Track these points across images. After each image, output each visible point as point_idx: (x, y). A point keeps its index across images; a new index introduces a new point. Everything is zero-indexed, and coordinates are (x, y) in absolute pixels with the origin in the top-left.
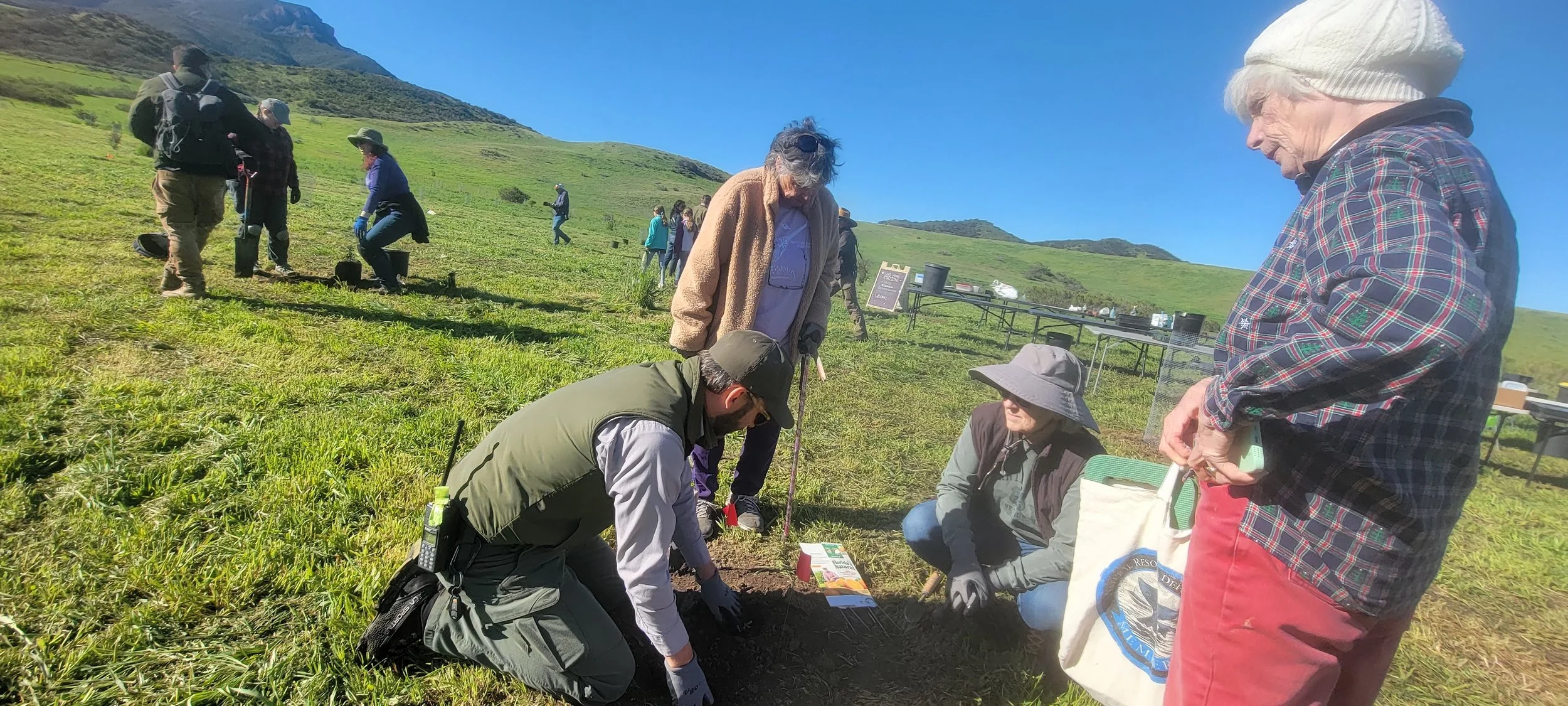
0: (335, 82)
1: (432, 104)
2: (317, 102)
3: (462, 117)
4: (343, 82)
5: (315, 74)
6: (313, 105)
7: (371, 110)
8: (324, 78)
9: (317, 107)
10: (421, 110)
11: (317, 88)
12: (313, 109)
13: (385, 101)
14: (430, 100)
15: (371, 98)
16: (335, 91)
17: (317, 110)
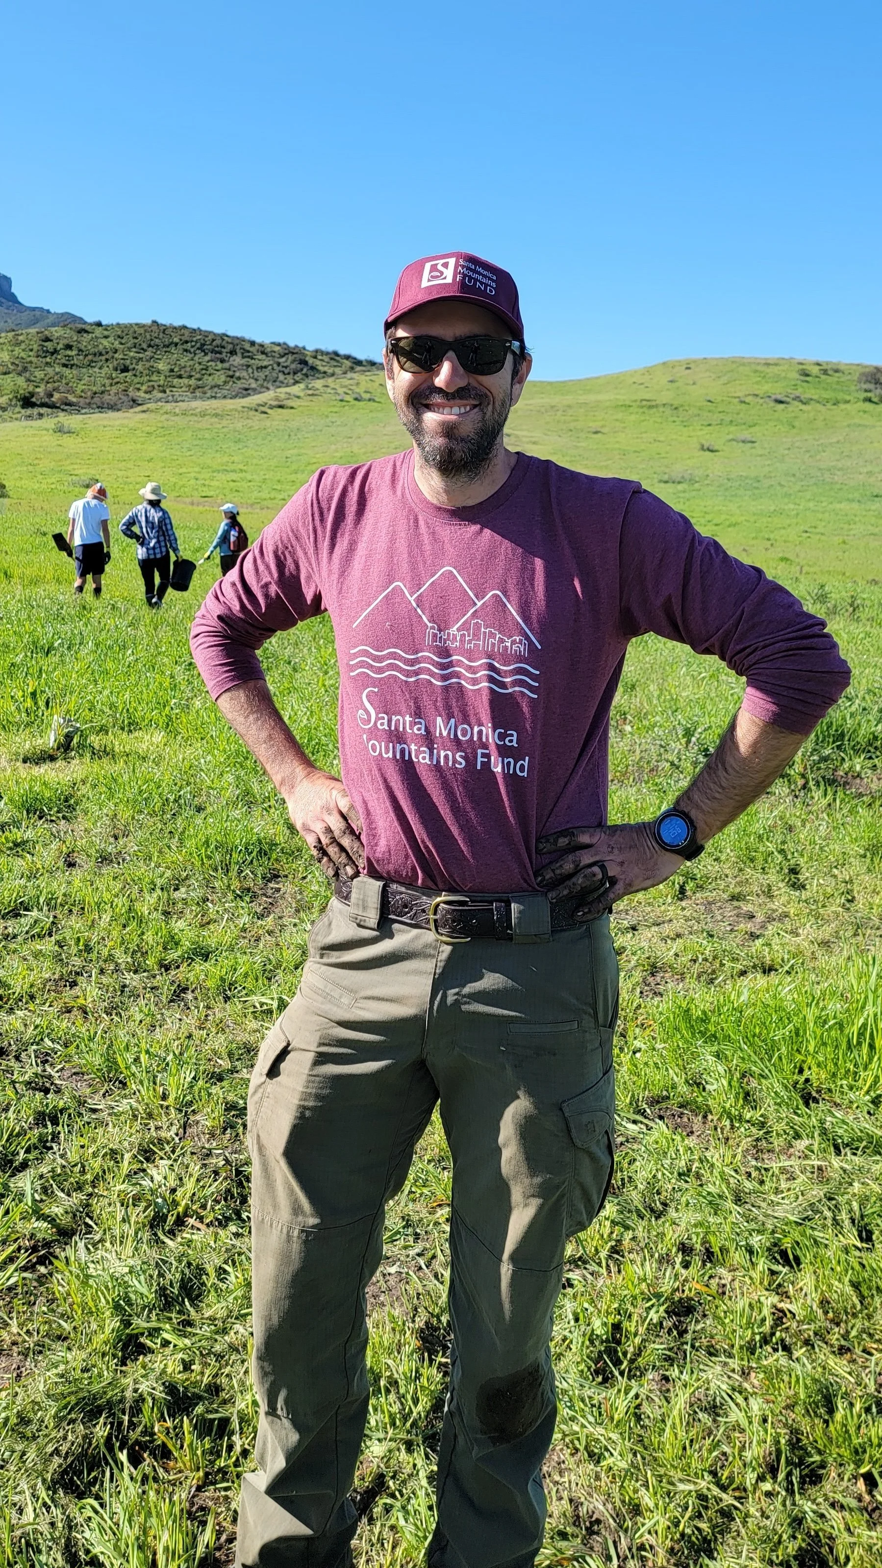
0: (55, 352)
1: (237, 360)
2: (32, 395)
3: (299, 376)
4: (69, 347)
5: (18, 344)
6: (27, 402)
7: (132, 393)
8: (35, 347)
9: (33, 405)
10: (220, 378)
11: (25, 369)
12: (29, 411)
13: (153, 371)
14: (233, 353)
15: (125, 369)
16: (58, 369)
17: (36, 411)
